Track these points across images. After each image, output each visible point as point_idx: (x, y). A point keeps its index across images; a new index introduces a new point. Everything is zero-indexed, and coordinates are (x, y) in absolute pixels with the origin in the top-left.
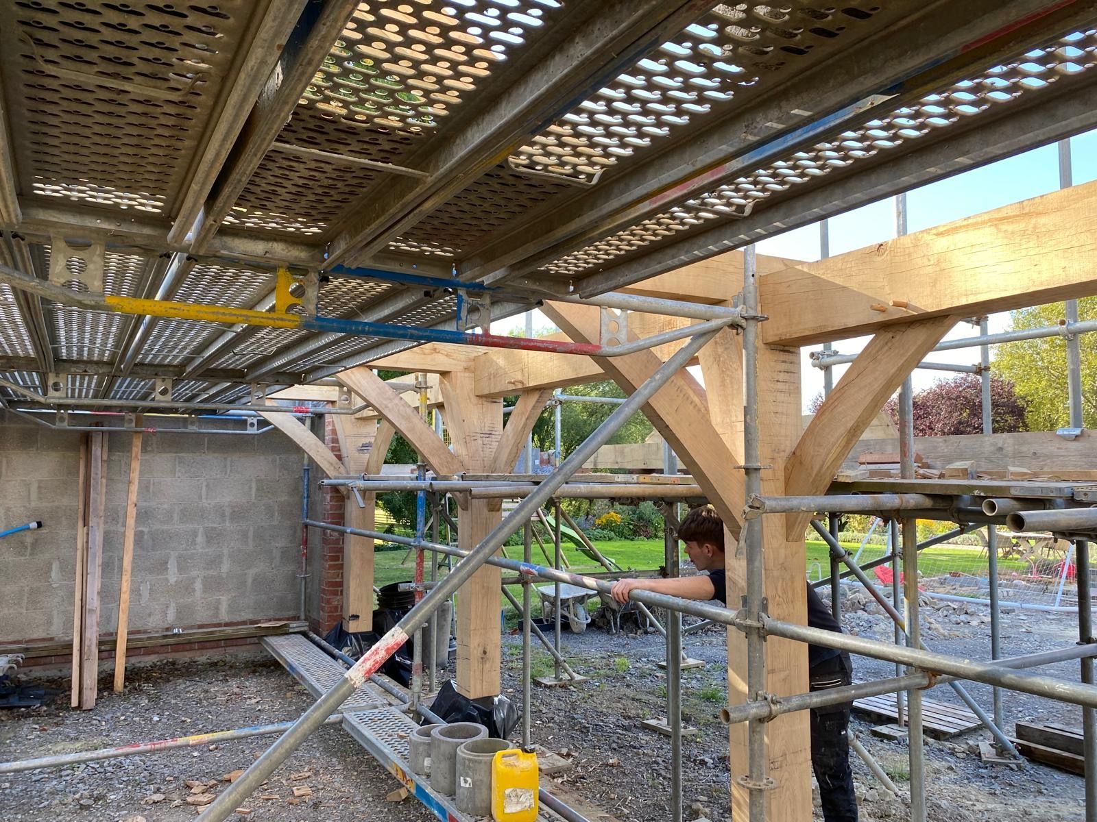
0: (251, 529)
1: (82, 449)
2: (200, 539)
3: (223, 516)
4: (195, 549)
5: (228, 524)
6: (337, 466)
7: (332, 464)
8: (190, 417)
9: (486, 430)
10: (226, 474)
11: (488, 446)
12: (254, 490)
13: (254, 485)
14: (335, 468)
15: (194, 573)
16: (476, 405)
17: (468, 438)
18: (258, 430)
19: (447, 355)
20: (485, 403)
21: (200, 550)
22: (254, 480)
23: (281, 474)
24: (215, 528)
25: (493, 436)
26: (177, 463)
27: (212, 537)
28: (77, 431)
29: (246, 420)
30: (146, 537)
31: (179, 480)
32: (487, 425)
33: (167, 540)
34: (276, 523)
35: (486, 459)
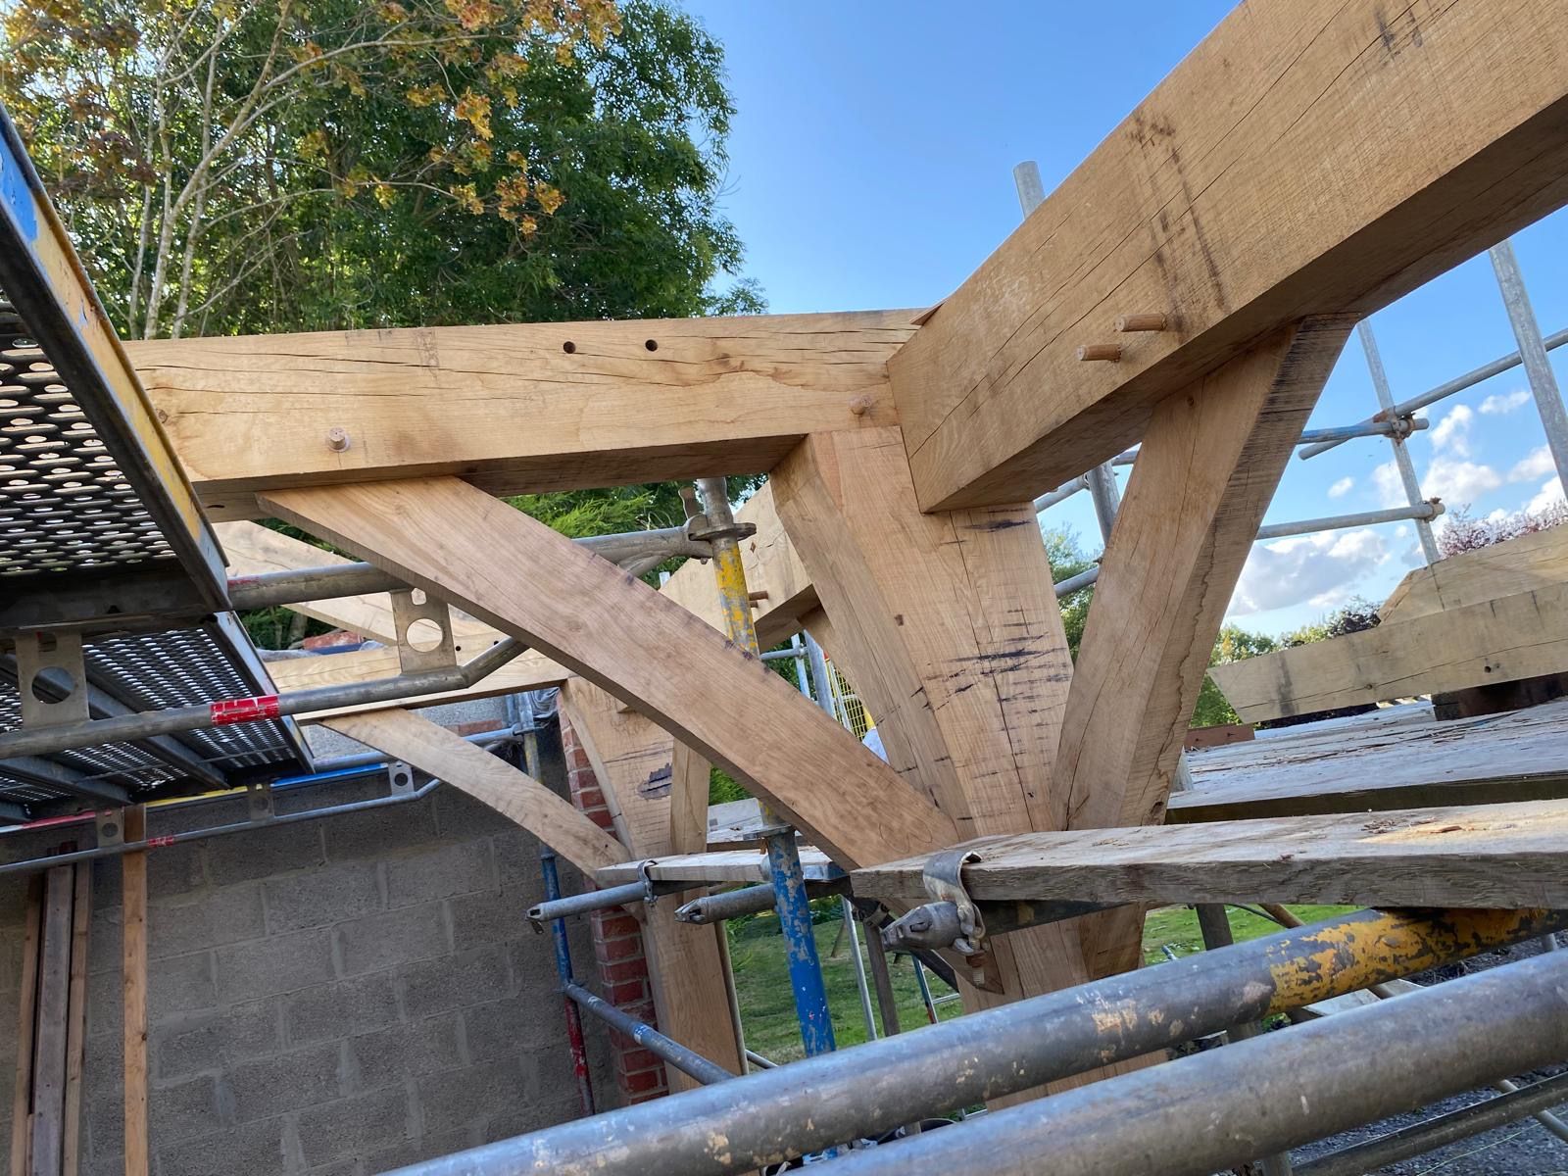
0: (460, 1018)
1: (32, 916)
2: (346, 1069)
3: (390, 1002)
4: (337, 1096)
5: (403, 1018)
6: (601, 845)
7: (585, 842)
8: (252, 791)
9: (999, 639)
10: (379, 903)
11: (1022, 705)
12: (450, 929)
13: (448, 916)
14: (595, 849)
15: (344, 1156)
16: (936, 547)
17: (929, 685)
18: (416, 789)
19: (776, 375)
20: (968, 536)
21: (351, 1097)
22: (446, 904)
23: (504, 877)
24: (377, 1035)
25: (1033, 661)
26: (264, 901)
27: (373, 1057)
28: (19, 872)
29: (385, 772)
30: (218, 1091)
31: (275, 939)
32: (995, 619)
33: (269, 1086)
34: (512, 994)
35: (1025, 760)
